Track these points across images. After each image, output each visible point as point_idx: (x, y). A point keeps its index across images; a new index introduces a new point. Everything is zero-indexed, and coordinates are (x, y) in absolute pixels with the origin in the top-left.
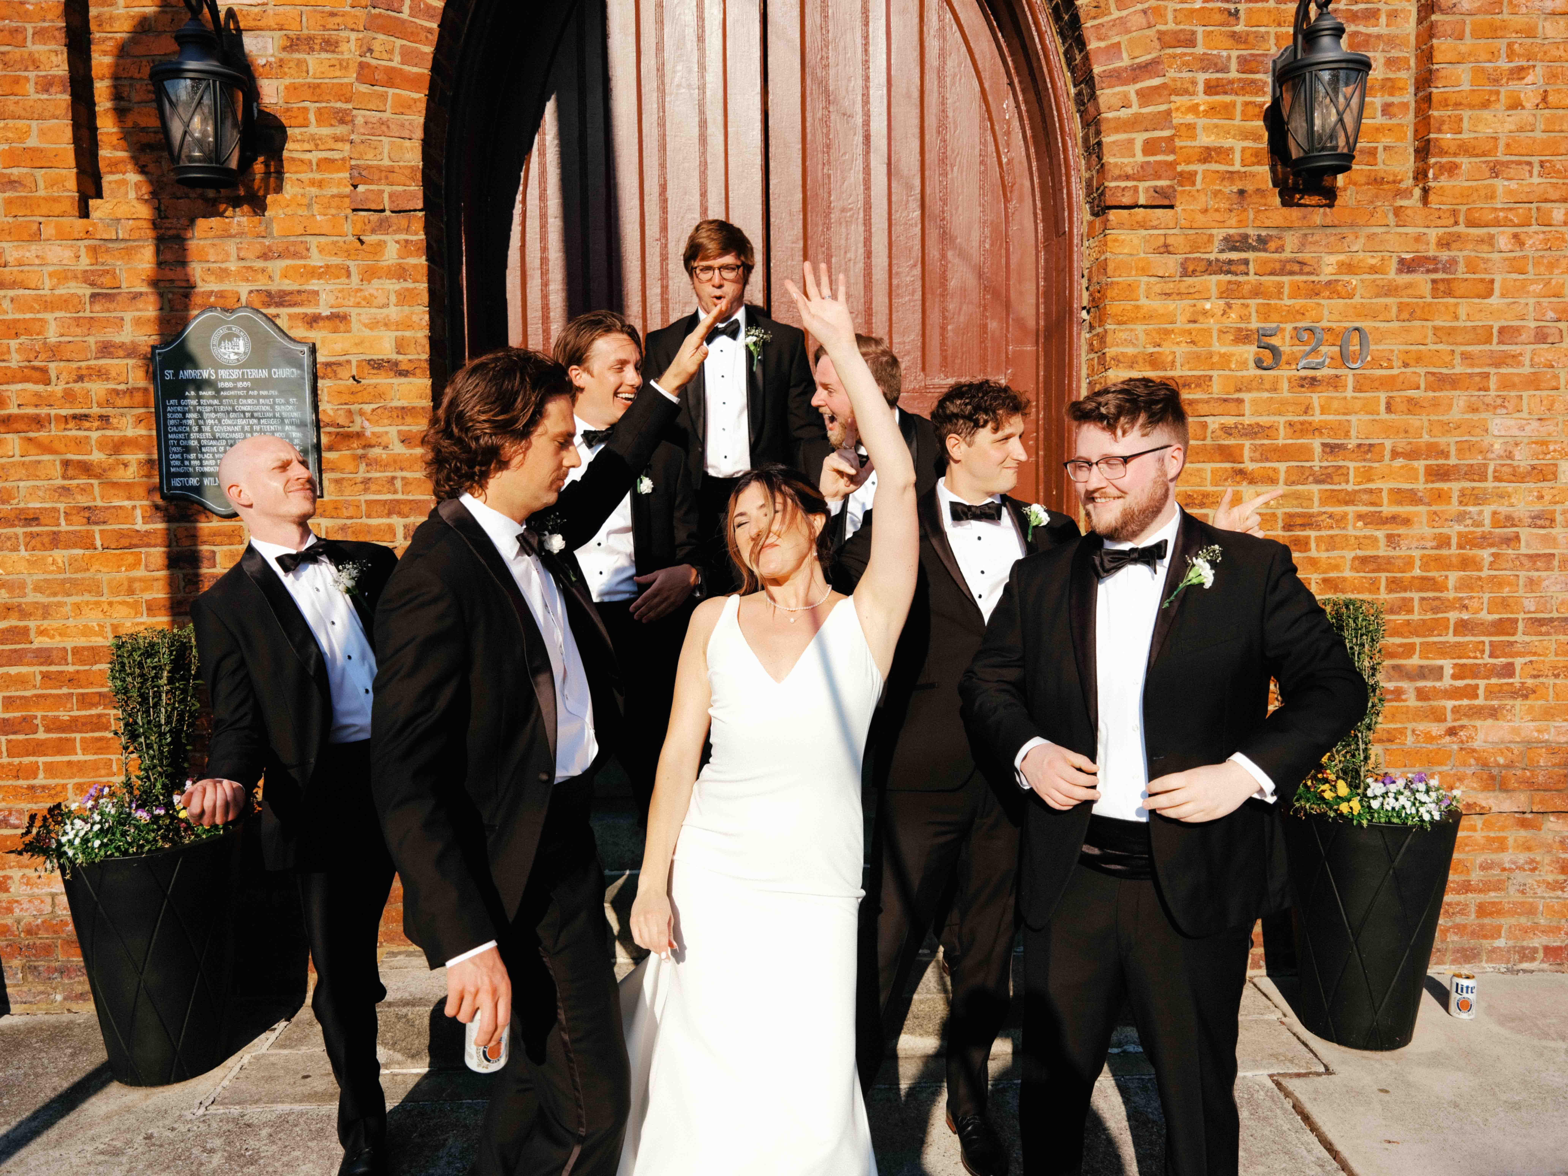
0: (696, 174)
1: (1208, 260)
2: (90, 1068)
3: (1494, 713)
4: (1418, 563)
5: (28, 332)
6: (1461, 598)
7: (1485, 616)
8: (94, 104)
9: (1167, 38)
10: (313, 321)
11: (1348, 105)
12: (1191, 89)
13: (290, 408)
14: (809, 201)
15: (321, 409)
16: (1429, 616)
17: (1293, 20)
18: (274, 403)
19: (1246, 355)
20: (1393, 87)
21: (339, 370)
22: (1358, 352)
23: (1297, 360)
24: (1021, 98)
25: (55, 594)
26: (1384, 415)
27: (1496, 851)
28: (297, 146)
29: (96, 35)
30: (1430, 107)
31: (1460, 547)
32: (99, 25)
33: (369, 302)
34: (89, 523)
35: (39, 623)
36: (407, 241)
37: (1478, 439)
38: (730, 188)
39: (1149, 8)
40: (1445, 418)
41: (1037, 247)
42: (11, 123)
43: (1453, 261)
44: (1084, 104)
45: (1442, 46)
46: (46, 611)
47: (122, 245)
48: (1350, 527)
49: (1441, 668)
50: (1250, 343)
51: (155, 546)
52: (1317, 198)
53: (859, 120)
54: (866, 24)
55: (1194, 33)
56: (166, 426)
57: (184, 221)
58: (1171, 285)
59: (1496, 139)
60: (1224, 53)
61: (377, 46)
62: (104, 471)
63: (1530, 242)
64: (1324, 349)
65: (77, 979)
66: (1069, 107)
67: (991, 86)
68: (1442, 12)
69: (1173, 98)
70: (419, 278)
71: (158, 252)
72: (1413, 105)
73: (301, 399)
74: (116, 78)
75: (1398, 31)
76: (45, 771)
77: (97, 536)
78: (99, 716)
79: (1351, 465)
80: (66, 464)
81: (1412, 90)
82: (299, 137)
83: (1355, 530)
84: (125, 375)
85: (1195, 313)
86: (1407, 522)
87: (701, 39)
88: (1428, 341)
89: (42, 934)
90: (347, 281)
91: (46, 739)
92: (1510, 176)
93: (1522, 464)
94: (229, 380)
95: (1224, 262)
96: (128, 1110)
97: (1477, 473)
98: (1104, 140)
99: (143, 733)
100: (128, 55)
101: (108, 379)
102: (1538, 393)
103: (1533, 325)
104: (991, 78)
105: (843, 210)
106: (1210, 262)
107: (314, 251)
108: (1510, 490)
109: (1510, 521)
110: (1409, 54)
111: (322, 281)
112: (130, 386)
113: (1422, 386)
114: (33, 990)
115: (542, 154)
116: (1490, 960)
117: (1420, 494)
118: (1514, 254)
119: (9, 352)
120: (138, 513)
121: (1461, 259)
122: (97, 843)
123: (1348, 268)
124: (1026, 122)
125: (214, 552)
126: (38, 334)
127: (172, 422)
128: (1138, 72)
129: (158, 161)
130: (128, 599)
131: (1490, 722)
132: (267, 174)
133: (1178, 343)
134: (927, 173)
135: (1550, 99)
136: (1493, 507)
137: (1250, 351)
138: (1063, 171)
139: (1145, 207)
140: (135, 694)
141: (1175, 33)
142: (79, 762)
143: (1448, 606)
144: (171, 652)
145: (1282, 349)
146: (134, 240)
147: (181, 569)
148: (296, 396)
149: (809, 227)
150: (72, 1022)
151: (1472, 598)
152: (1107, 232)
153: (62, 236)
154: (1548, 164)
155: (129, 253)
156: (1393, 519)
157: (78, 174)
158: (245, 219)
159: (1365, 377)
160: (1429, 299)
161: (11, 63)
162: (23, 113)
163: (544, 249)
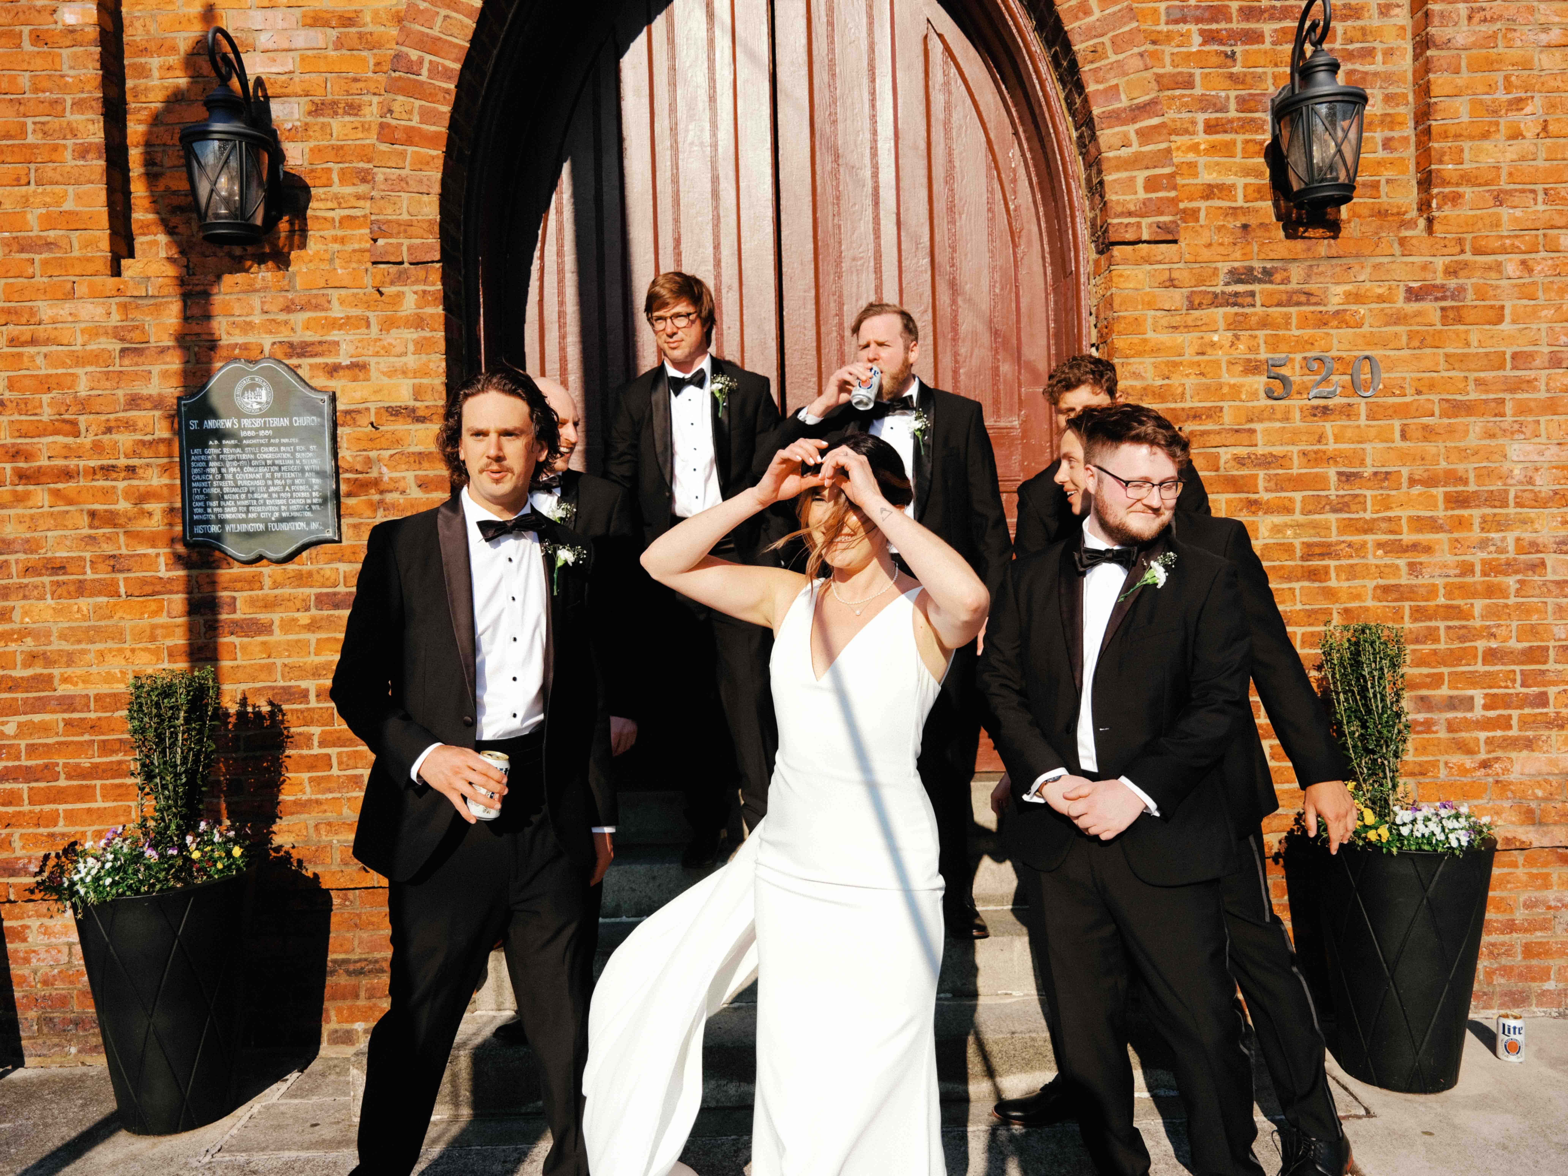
0: (710, 227)
1: (1214, 293)
2: (98, 1118)
3: (1529, 744)
4: (1442, 591)
5: (59, 386)
6: (1488, 627)
7: (1513, 644)
8: (129, 170)
9: (1165, 81)
10: (333, 370)
11: (1346, 136)
12: (1191, 129)
13: (310, 454)
14: (821, 250)
15: (340, 456)
16: (1456, 645)
17: (1289, 60)
18: (295, 451)
19: (1256, 386)
20: (1392, 122)
21: (358, 417)
22: (1369, 381)
23: (1307, 390)
24: (1026, 146)
25: (79, 642)
26: (1399, 443)
27: (1539, 888)
28: (321, 205)
29: (132, 106)
30: (1430, 140)
31: (1485, 574)
32: (136, 96)
33: (388, 351)
34: (113, 571)
35: (62, 670)
36: (424, 292)
37: (1497, 465)
38: (743, 240)
39: (1145, 51)
40: (1462, 444)
41: (1046, 289)
42: (48, 188)
43: (1461, 289)
44: (1085, 146)
45: (1439, 80)
46: (70, 659)
47: (152, 301)
48: (1370, 556)
49: (1472, 698)
50: (1260, 373)
51: (177, 593)
52: (1321, 231)
53: (868, 173)
54: (873, 81)
55: (1191, 75)
56: (190, 474)
57: (211, 277)
58: (1178, 318)
59: (1498, 168)
60: (1223, 94)
61: (396, 107)
62: (130, 520)
63: (1539, 268)
64: (1334, 378)
65: (91, 1031)
66: (1071, 150)
67: (997, 137)
68: (1438, 47)
69: (1173, 138)
70: (436, 326)
71: (185, 306)
72: (1413, 139)
73: (321, 447)
74: (148, 144)
75: (1394, 68)
76: (65, 818)
77: (122, 584)
78: (120, 763)
79: (1368, 493)
80: (93, 514)
81: (1411, 124)
82: (323, 197)
83: (1375, 558)
84: (151, 427)
85: (1201, 345)
86: (1428, 549)
87: (712, 99)
88: (1441, 368)
89: (59, 985)
90: (366, 331)
91: (68, 787)
92: (1514, 204)
93: (1543, 489)
94: (251, 429)
95: (1230, 295)
96: (134, 1158)
97: (1498, 500)
98: (1105, 178)
99: (159, 774)
100: (162, 123)
101: (135, 430)
102: (1555, 417)
103: (1546, 350)
104: (996, 128)
105: (854, 259)
106: (1216, 295)
107: (335, 303)
108: (1533, 515)
109: (1535, 547)
110: (1407, 90)
111: (342, 332)
112: (156, 437)
113: (1437, 413)
114: (48, 1042)
115: (560, 212)
116: (1540, 1004)
117: (1441, 521)
118: (1522, 281)
119: (41, 406)
120: (162, 560)
121: (1469, 287)
122: (108, 881)
123: (1357, 298)
124: (1032, 169)
125: (234, 598)
126: (69, 389)
127: (196, 471)
128: (1137, 112)
129: (188, 222)
130: (150, 646)
131: (1525, 753)
132: (292, 232)
133: (1187, 375)
134: (936, 222)
135: (1550, 128)
136: (1517, 533)
137: (1260, 382)
138: (1068, 212)
139: (1148, 242)
140: (151, 734)
141: (1174, 76)
142: (99, 809)
143: (1476, 634)
144: (188, 692)
145: (1292, 378)
146: (163, 297)
147: (202, 615)
148: (317, 443)
149: (821, 276)
150: (85, 1074)
151: (1499, 626)
152: (1112, 267)
153: (95, 294)
154: (1552, 192)
155: (158, 308)
156: (1414, 547)
157: (111, 235)
158: (269, 274)
159: (1378, 405)
160: (1439, 327)
161: (51, 132)
162: (60, 179)
163: (561, 303)
